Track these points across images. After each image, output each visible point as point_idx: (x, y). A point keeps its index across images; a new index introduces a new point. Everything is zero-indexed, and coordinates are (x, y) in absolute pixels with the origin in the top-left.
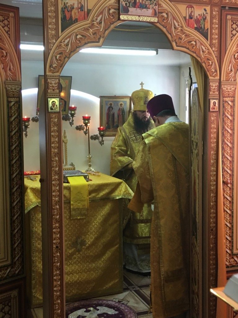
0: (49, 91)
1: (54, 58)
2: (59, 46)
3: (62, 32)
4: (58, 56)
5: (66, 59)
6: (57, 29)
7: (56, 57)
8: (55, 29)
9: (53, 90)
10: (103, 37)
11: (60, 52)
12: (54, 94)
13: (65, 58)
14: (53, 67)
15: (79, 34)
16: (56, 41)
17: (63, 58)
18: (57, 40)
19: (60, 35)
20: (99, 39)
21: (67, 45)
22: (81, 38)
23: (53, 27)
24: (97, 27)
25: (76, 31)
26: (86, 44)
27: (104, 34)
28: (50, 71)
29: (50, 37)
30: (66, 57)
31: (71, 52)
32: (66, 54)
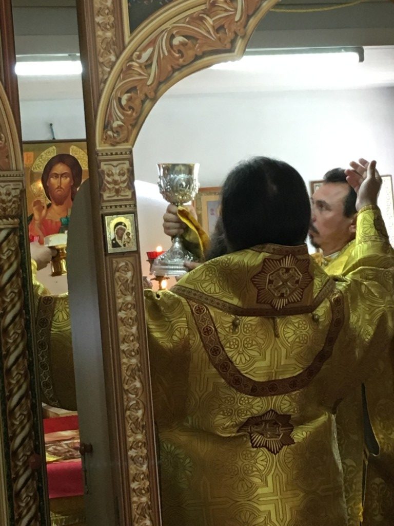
0: (106, 196)
1: (115, 103)
2: (127, 70)
3: (132, 31)
4: (125, 98)
5: (148, 103)
6: (117, 26)
7: (120, 99)
8: (113, 26)
9: (118, 192)
10: (243, 37)
11: (129, 86)
12: (118, 203)
13: (143, 102)
14: (112, 129)
15: (177, 33)
16: (118, 58)
17: (138, 102)
18: (121, 53)
19: (127, 40)
20: (233, 42)
21: (148, 65)
22: (183, 44)
23: (106, 21)
24: (226, 10)
25: (168, 25)
26: (197, 58)
27: (245, 26)
28: (106, 139)
29: (100, 47)
30: (146, 97)
31: (160, 83)
32: (146, 90)
